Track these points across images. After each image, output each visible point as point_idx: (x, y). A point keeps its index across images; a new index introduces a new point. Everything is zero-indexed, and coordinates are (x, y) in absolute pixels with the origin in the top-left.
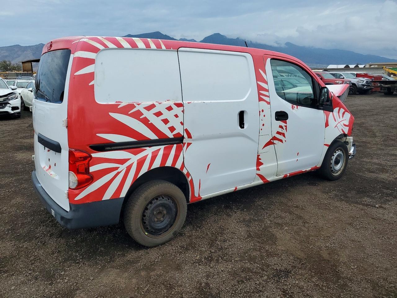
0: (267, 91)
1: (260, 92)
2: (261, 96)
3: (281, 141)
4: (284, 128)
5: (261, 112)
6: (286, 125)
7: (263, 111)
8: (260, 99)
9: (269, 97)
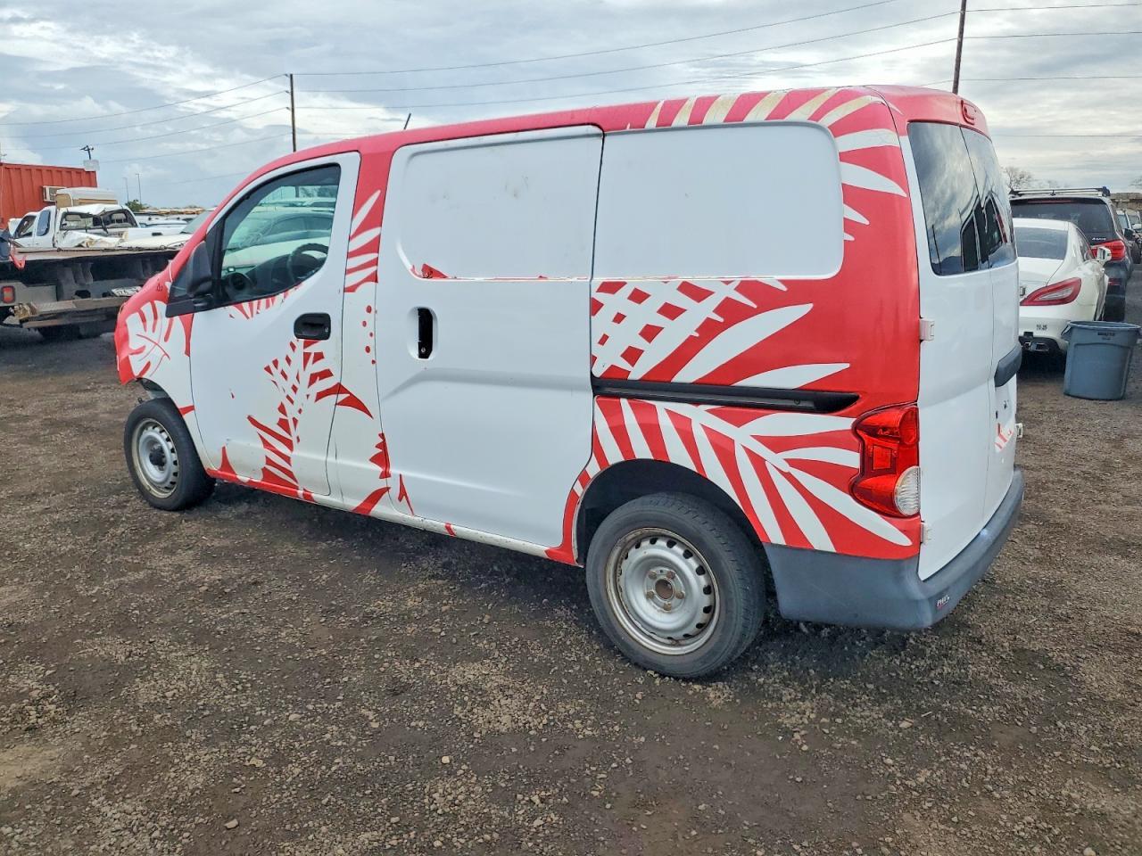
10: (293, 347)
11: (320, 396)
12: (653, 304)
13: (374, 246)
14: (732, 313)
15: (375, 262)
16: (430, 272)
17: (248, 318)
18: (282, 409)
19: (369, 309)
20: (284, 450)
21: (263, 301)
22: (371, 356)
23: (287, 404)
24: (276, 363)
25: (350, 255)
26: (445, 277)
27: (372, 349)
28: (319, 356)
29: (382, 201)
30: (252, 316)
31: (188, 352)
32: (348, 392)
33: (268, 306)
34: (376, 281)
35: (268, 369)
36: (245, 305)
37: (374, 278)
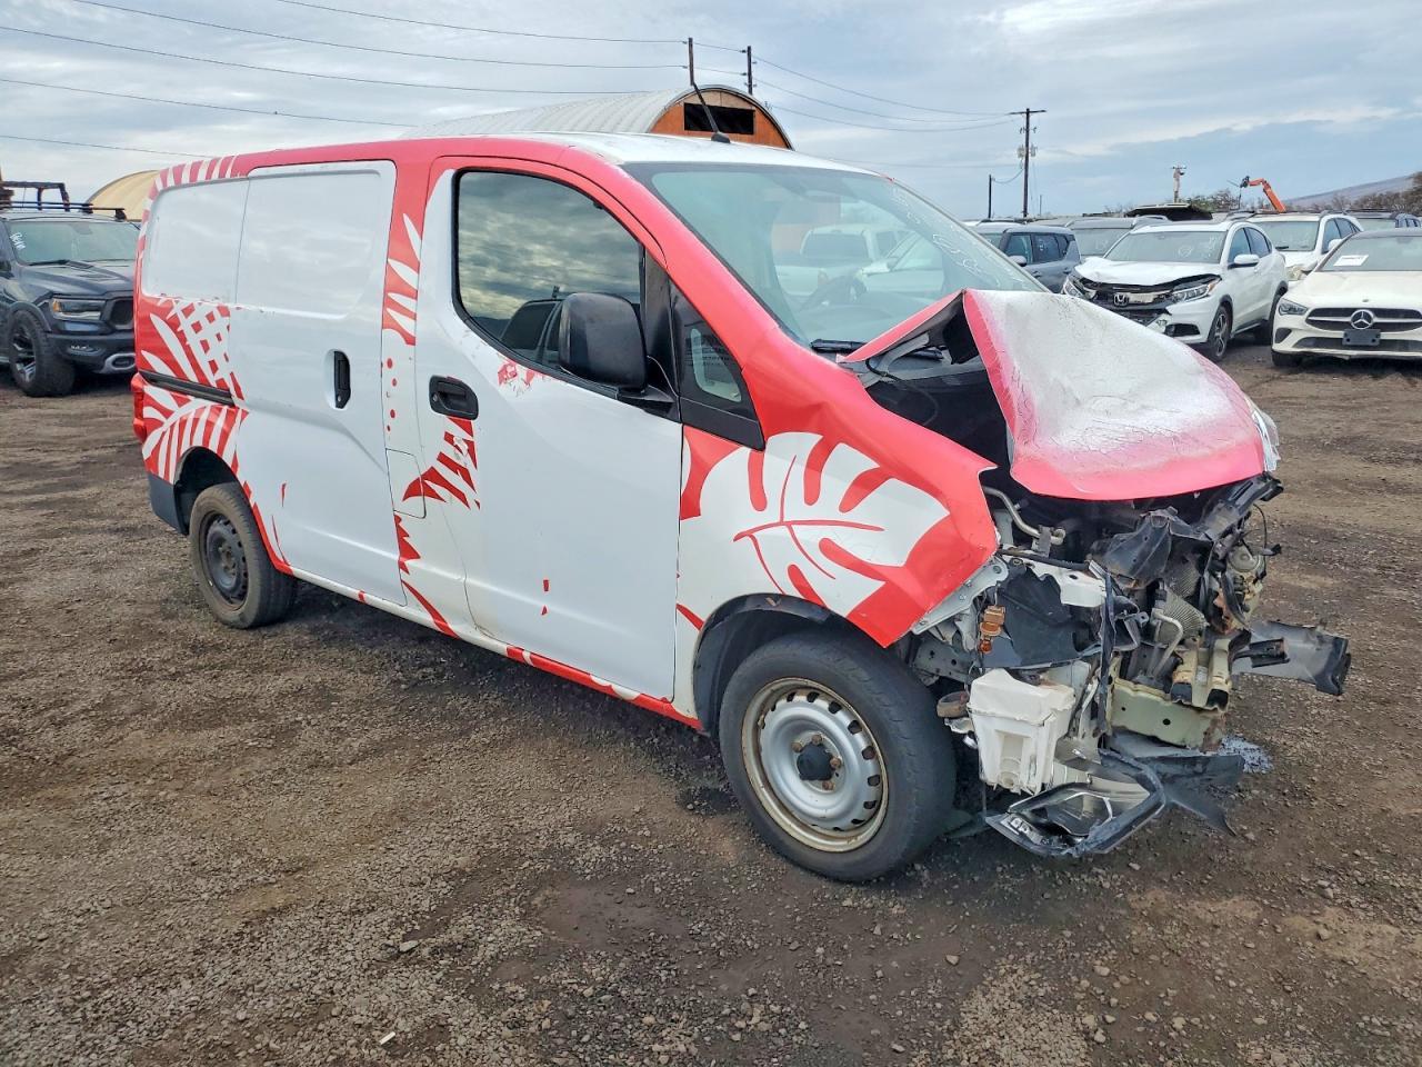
0: (414, 295)
1: (390, 295)
2: (389, 310)
3: (462, 497)
4: (464, 447)
5: (385, 365)
6: (469, 438)
7: (390, 364)
8: (388, 323)
9: (414, 317)
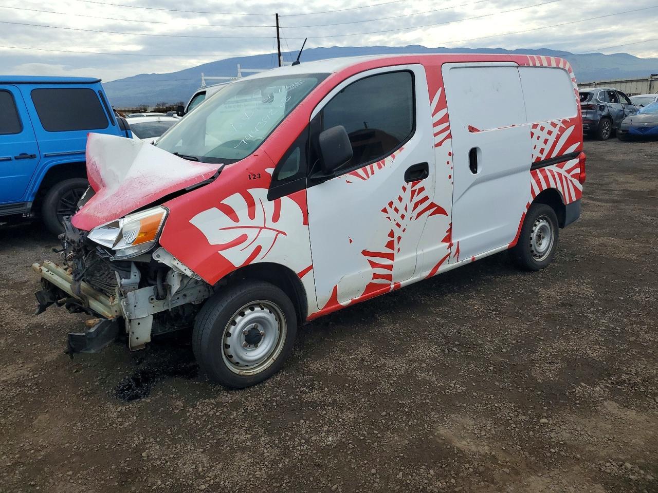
10: (404, 189)
11: (419, 214)
12: (546, 131)
13: (446, 119)
14: (562, 130)
15: (448, 128)
16: (472, 129)
17: (365, 179)
18: (391, 234)
19: (450, 154)
20: (387, 262)
21: (375, 165)
22: (451, 180)
23: (396, 229)
24: (391, 204)
25: (435, 125)
26: (479, 131)
27: (452, 176)
28: (422, 189)
29: (443, 92)
30: (368, 177)
31: (306, 222)
32: (437, 206)
33: (380, 167)
34: (451, 138)
35: (385, 210)
36: (360, 171)
37: (450, 136)
